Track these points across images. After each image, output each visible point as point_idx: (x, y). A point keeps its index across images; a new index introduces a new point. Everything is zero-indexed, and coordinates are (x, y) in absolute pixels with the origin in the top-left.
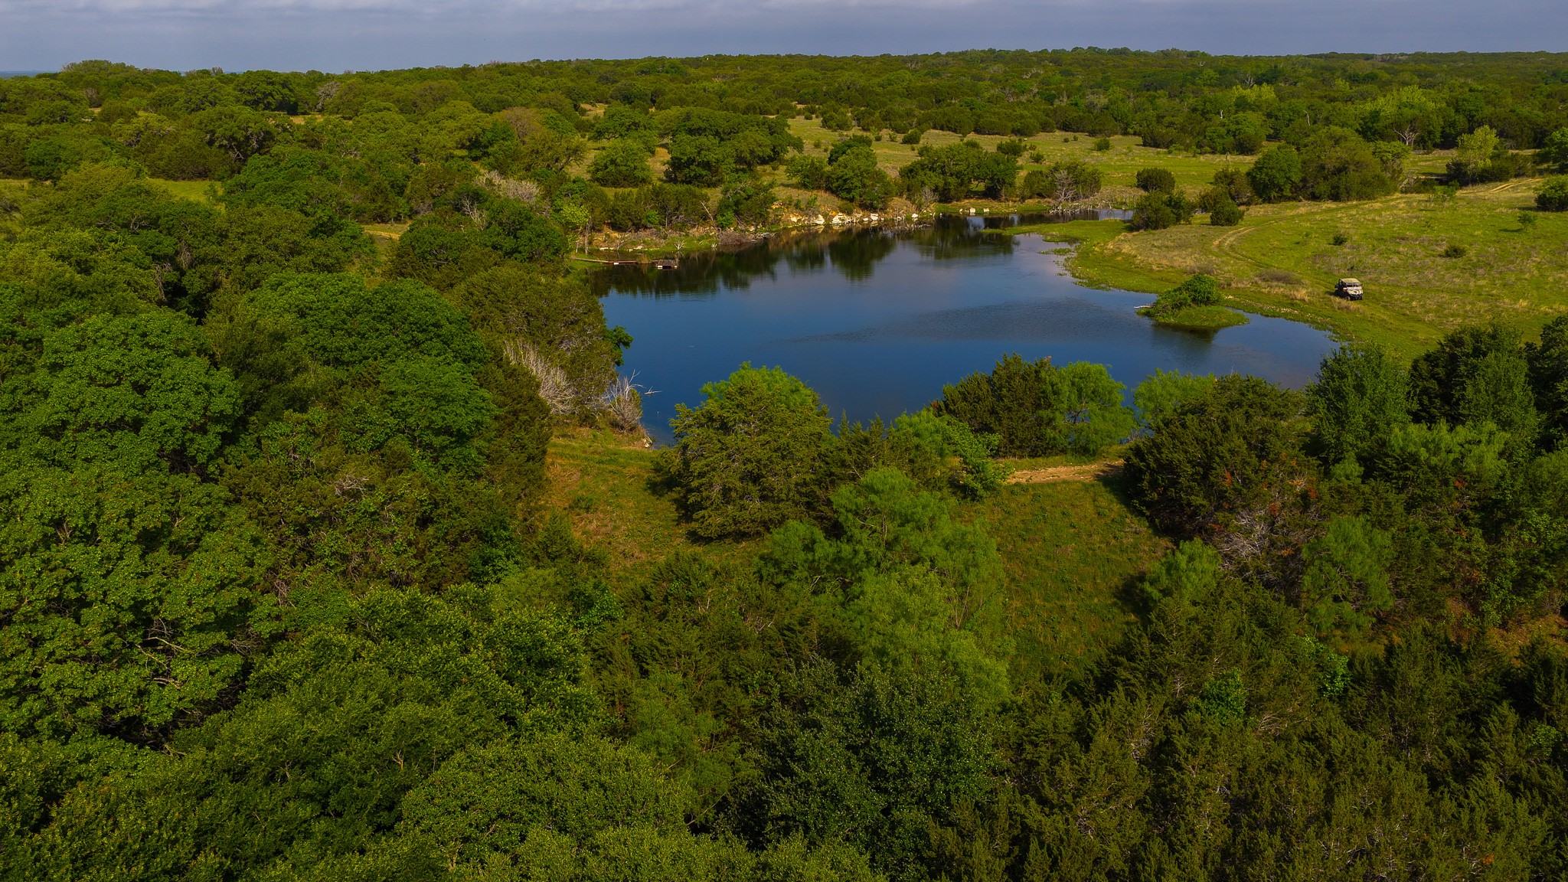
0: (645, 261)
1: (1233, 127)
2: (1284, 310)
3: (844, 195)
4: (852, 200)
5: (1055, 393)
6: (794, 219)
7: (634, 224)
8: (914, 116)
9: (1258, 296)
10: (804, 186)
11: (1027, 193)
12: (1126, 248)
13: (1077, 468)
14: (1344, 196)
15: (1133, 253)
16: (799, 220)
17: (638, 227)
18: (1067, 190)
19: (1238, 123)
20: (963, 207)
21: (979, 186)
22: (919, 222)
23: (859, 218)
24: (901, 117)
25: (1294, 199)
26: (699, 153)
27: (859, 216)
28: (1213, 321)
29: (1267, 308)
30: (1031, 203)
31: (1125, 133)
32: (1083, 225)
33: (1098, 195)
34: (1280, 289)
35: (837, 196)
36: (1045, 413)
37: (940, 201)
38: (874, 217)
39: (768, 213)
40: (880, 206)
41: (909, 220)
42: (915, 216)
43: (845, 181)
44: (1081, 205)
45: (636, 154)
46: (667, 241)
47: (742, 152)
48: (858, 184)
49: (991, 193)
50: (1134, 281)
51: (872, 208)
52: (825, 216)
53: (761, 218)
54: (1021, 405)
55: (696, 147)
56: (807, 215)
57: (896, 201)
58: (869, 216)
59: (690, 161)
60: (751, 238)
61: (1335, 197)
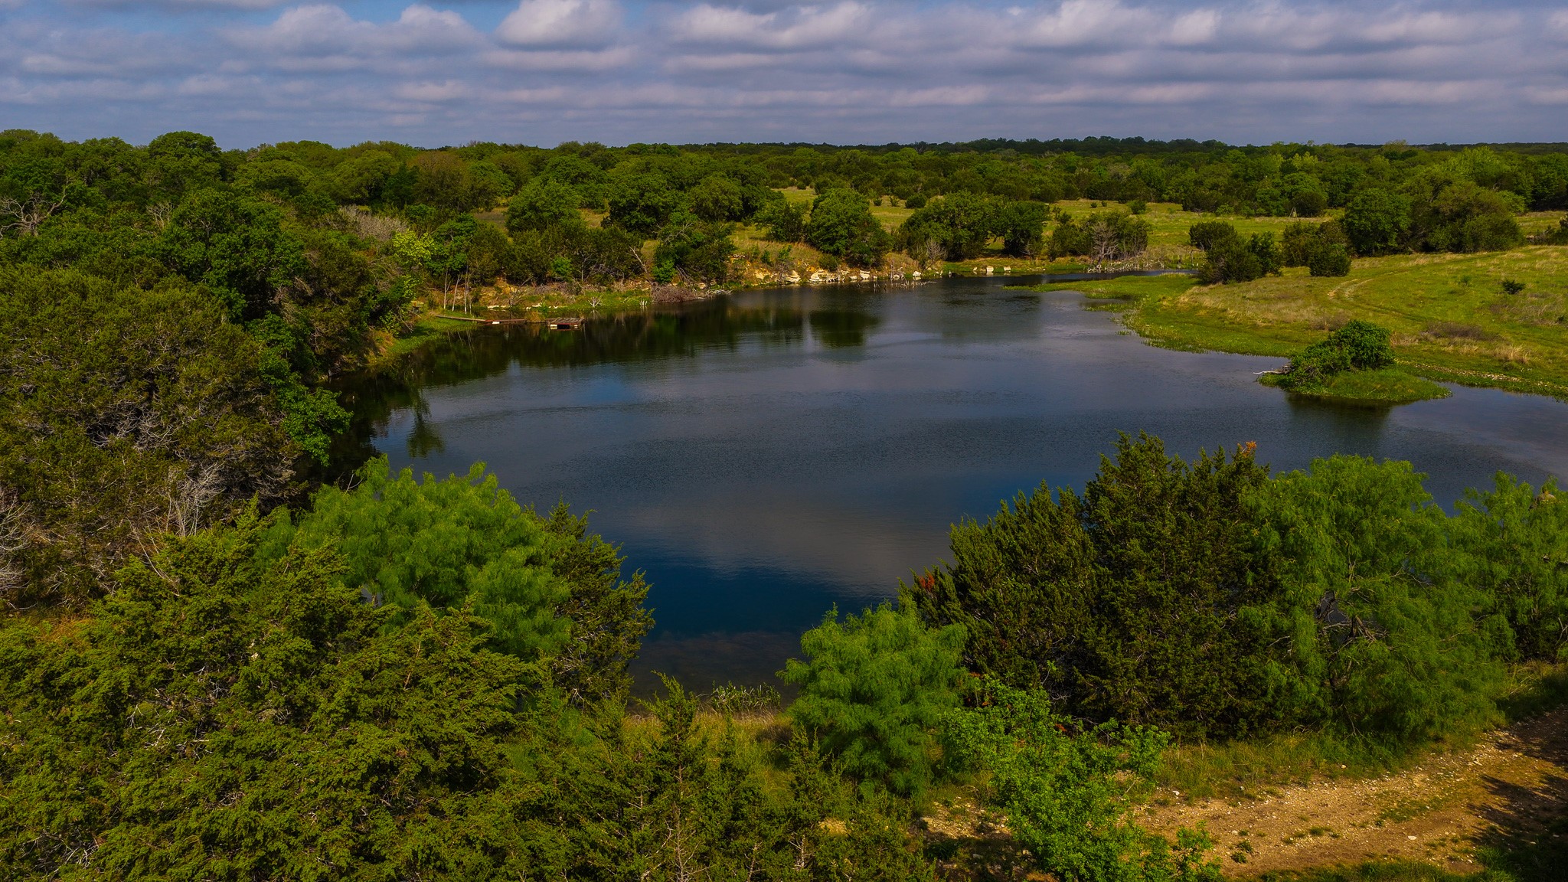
0: (536, 318)
1: (1288, 188)
2: (1495, 377)
3: (827, 247)
4: (837, 253)
5: (1286, 551)
6: (760, 276)
7: (536, 275)
8: (919, 182)
9: (1440, 357)
10: (776, 237)
11: (1057, 248)
12: (1208, 302)
13: (1372, 787)
14: (1470, 246)
15: (1221, 306)
16: (767, 277)
17: (541, 279)
18: (1108, 246)
19: (1293, 183)
20: (978, 265)
21: (998, 243)
22: (923, 280)
23: (845, 274)
24: (905, 182)
25: (1403, 251)
26: (642, 195)
27: (845, 273)
28: (1393, 391)
29: (1464, 373)
30: (1063, 261)
31: (1160, 200)
32: (1136, 281)
33: (1145, 254)
34: (1471, 348)
35: (818, 249)
36: (1262, 614)
37: (948, 259)
38: (865, 276)
39: (725, 266)
40: (873, 260)
41: (909, 278)
42: (917, 273)
43: (828, 229)
44: (1125, 264)
45: (562, 197)
46: (580, 297)
47: (703, 200)
48: (843, 232)
49: (1013, 250)
50: (1231, 340)
51: (865, 265)
52: (801, 272)
53: (716, 272)
54: (1185, 589)
55: (639, 188)
56: (777, 271)
57: (891, 256)
58: (858, 274)
59: (632, 205)
60: (700, 296)
61: (1457, 248)
